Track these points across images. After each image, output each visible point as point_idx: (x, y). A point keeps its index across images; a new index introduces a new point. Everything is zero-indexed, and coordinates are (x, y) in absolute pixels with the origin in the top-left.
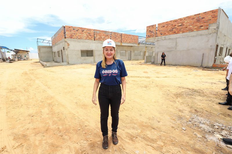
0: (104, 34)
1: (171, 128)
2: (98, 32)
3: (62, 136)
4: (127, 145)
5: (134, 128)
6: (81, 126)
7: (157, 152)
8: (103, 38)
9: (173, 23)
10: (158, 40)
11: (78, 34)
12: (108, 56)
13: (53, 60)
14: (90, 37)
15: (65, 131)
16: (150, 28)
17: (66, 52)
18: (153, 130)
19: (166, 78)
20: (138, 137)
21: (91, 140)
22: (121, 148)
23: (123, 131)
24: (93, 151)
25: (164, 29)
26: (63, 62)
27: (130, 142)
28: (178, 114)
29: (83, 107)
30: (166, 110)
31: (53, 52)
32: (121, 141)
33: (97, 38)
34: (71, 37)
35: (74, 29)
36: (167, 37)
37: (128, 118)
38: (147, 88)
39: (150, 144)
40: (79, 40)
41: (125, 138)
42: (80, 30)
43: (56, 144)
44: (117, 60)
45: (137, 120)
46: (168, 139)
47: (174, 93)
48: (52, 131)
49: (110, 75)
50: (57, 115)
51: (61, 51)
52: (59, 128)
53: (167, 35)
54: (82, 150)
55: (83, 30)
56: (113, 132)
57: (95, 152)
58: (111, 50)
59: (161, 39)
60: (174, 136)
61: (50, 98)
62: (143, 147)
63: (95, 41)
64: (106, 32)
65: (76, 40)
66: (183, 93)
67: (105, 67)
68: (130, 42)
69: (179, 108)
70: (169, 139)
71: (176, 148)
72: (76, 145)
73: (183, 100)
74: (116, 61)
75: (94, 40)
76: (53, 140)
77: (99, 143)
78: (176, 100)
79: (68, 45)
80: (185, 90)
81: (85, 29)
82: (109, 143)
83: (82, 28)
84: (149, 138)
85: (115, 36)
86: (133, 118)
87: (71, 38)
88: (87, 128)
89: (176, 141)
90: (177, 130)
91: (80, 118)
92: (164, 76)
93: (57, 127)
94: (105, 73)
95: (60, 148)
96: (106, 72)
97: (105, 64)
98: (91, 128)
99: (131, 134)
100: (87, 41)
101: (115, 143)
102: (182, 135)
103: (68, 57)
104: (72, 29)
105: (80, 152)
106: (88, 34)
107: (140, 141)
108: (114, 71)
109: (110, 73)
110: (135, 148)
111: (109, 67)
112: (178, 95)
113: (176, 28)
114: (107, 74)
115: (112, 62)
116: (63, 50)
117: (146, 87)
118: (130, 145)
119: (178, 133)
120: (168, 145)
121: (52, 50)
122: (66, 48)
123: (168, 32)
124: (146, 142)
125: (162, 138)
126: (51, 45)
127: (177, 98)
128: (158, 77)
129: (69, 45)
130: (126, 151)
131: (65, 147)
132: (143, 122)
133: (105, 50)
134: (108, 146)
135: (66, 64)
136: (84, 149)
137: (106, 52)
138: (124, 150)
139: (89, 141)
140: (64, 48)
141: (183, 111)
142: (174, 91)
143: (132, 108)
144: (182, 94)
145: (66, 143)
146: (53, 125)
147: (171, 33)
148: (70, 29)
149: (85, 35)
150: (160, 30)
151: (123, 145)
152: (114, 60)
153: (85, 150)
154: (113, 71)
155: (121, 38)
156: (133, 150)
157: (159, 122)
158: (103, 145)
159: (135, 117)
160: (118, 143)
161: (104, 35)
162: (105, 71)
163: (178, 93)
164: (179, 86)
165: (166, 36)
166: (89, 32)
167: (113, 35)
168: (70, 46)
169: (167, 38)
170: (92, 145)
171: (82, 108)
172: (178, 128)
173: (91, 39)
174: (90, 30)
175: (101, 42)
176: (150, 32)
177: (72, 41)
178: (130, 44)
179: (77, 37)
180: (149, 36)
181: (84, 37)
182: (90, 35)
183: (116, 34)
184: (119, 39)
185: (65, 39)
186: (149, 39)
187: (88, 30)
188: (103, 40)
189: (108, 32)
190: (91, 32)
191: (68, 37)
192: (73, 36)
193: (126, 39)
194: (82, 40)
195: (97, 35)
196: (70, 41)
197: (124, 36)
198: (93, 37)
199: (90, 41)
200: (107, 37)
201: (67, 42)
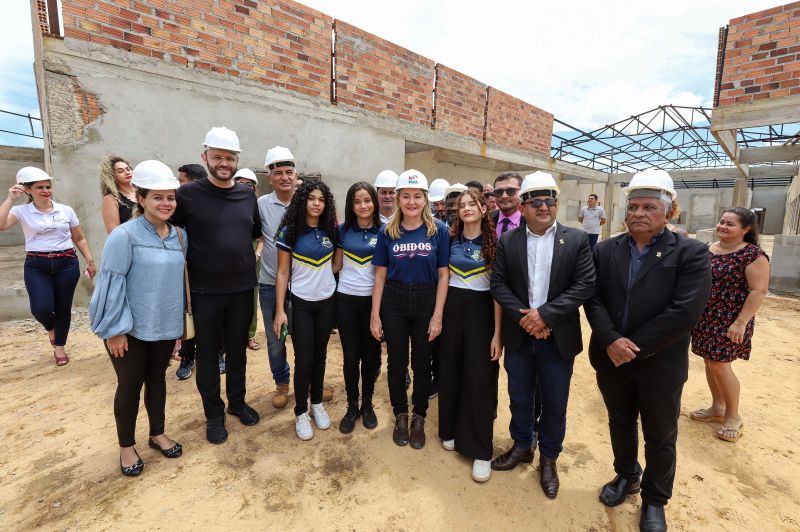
0: (398, 69)
2: (360, 45)
8: (388, 93)
11: (197, 25)
14: (304, 74)
33: (352, 89)
34: (125, 37)
40: (205, 78)
64: (408, 56)
65: (177, 71)
68: (520, 143)
75: (334, 101)
79: (92, 107)
85: (457, 98)
87: (129, 48)
100: (272, 95)
106: (285, 43)
122: (59, 133)
129: (102, 111)
149: (264, 51)
155: (486, 114)
161: (393, 73)
166: (296, 31)
167: (448, 89)
168: (104, 126)
173: (309, 92)
174: (300, 14)
175: (375, 125)
176: (768, 57)
177: (128, 75)
178: (522, 154)
179: (190, 51)
180: (758, 89)
181: (256, 58)
182: (301, 57)
183: (462, 82)
184: (474, 119)
185: (52, 42)
186: (747, 107)
187: (288, 9)
188: (386, 111)
189: (421, 63)
190: (312, 37)
191: (88, 28)
192: (148, 31)
193: (507, 126)
194: (231, 86)
195: (352, 66)
196: (118, 72)
197: (496, 103)
198: (323, 72)
199: (300, 102)
200: (416, 94)
201: (70, 81)
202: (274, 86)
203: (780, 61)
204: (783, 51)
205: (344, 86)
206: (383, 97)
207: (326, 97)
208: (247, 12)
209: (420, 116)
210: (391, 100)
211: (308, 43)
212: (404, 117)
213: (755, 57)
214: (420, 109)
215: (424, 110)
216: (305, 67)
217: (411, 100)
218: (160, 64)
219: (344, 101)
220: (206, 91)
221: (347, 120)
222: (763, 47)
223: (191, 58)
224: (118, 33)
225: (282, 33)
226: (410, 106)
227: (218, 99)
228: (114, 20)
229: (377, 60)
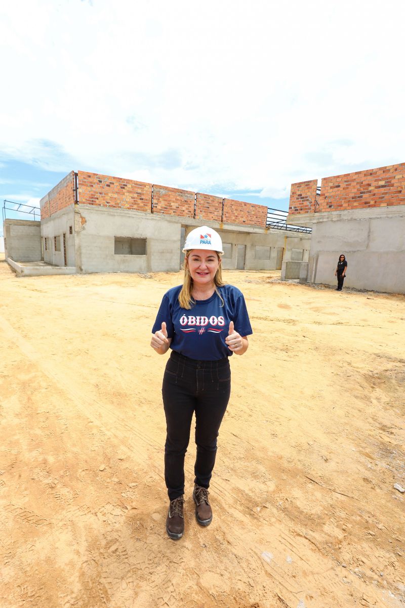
0: (178, 198)
1: (362, 483)
2: (163, 192)
3: (52, 488)
4: (237, 531)
5: (255, 475)
6: (107, 459)
7: (326, 561)
8: (174, 207)
9: (363, 179)
10: (321, 220)
11: (110, 195)
12: (198, 276)
13: (40, 259)
14: (142, 205)
15: (62, 473)
16: (300, 189)
17: (77, 241)
18: (310, 485)
19: (339, 326)
20: (268, 505)
21: (134, 504)
22: (220, 537)
23: (224, 483)
24: (138, 544)
25: (339, 192)
26: (66, 264)
27: (246, 519)
28: (381, 439)
29: (115, 400)
30: (346, 423)
31: (42, 237)
32: (220, 516)
33: (159, 207)
34: (92, 201)
35: (100, 182)
36: (346, 214)
37: (239, 441)
38: (290, 354)
39: (303, 531)
40: (112, 210)
41: (230, 506)
42: (116, 184)
43: (36, 512)
44: (224, 287)
45: (264, 449)
46: (354, 518)
47: (363, 372)
48: (26, 468)
49: (202, 331)
50: (41, 420)
51: (64, 235)
52: (45, 462)
53: (345, 209)
54: (109, 538)
55: (123, 184)
56: (197, 489)
57: (145, 546)
58: (210, 260)
59: (328, 218)
60: (370, 508)
61: (26, 367)
62: (283, 541)
63: (154, 216)
64: (182, 192)
65: (104, 209)
66: (388, 373)
67: (188, 307)
68: (244, 222)
69: (380, 420)
70: (358, 518)
71: (382, 553)
72: (90, 519)
73: (391, 394)
74: (222, 290)
75: (152, 212)
76: (27, 499)
77: (157, 517)
78: (372, 395)
79: (84, 221)
80: (395, 364)
81: (129, 181)
82: (185, 521)
83: (121, 179)
84: (302, 512)
85: (207, 205)
86: (253, 444)
87: (93, 204)
88: (124, 465)
89: (380, 526)
90: (378, 490)
91: (107, 432)
92: (335, 319)
93: (41, 458)
94: (190, 323)
95: (45, 528)
96: (190, 320)
97: (188, 298)
98: (135, 469)
99: (247, 495)
100: (131, 212)
101: (203, 521)
102: (395, 509)
103: (81, 253)
104: (96, 180)
105: (104, 542)
106: (136, 195)
107: (273, 520)
108: (216, 320)
109: (202, 324)
110: (261, 541)
111: (200, 307)
112: (376, 380)
113: (370, 192)
114: (195, 326)
115: (210, 294)
116: (68, 235)
117: (287, 350)
118: (245, 531)
119: (383, 502)
120: (356, 540)
121: (40, 232)
122: (76, 228)
123: (349, 201)
124: (291, 524)
125: (338, 513)
126: (38, 219)
127: (373, 388)
128: (319, 323)
129: (86, 222)
130: (234, 550)
131: (61, 524)
132: (281, 458)
133: (191, 258)
134: (182, 531)
135: (74, 271)
136: (115, 535)
137: (193, 265)
138: (229, 547)
139: (129, 508)
140: (71, 228)
141: (393, 431)
142: (365, 367)
143: (248, 411)
144: (386, 377)
145: (64, 512)
146: (30, 451)
147: (355, 204)
148: (90, 180)
149: (129, 199)
150: (326, 195)
151: (225, 531)
152: (215, 288)
153: (117, 537)
154: (211, 321)
155: (223, 210)
156: (256, 547)
157: (326, 460)
158: (167, 527)
159: (257, 441)
160: (211, 520)
161: (177, 200)
162: (188, 319)
163: (375, 372)
164: (377, 352)
165: (342, 213)
166: (139, 191)
167: (202, 202)
168: (86, 226)
169: (345, 218)
170: (138, 522)
171: (113, 403)
172: (382, 486)
173: (143, 210)
174: (141, 185)
175: (168, 219)
176: (300, 199)
177: (92, 211)
178: (246, 227)
179: (108, 203)
180: (297, 210)
181: (126, 202)
182: (141, 199)
183: (209, 198)
184: (216, 213)
185: (77, 205)
186: (296, 216)
187: (137, 184)
188: (173, 214)
189: (189, 194)
190: (145, 192)
191: (84, 200)
192: (97, 199)
193: (236, 214)
194: (119, 211)
195: (159, 199)
196: (90, 211)
197: (229, 204)
198: (148, 203)
199: (140, 214)
200: (186, 206)
201: (79, 214)
202: (132, 210)
203: (303, 201)
204: (303, 198)
205: (156, 207)
206: (171, 209)
207: (149, 211)
208: (124, 188)
209: (189, 214)
210: (175, 210)
211: (143, 194)
212: (180, 215)
213: (297, 199)
214: (188, 211)
215: (190, 212)
216: (142, 202)
217: (184, 208)
218: (100, 207)
219: (156, 212)
220: (112, 214)
221: (157, 218)
222: (299, 195)
223: (108, 205)
224: (90, 201)
225: (135, 193)
226: (184, 211)
227: (114, 215)
228: (90, 197)
229: (169, 196)
